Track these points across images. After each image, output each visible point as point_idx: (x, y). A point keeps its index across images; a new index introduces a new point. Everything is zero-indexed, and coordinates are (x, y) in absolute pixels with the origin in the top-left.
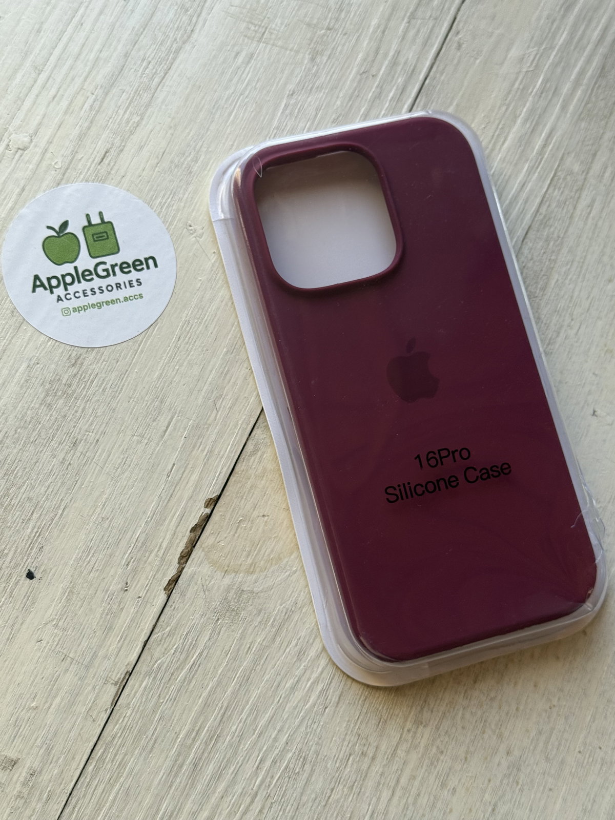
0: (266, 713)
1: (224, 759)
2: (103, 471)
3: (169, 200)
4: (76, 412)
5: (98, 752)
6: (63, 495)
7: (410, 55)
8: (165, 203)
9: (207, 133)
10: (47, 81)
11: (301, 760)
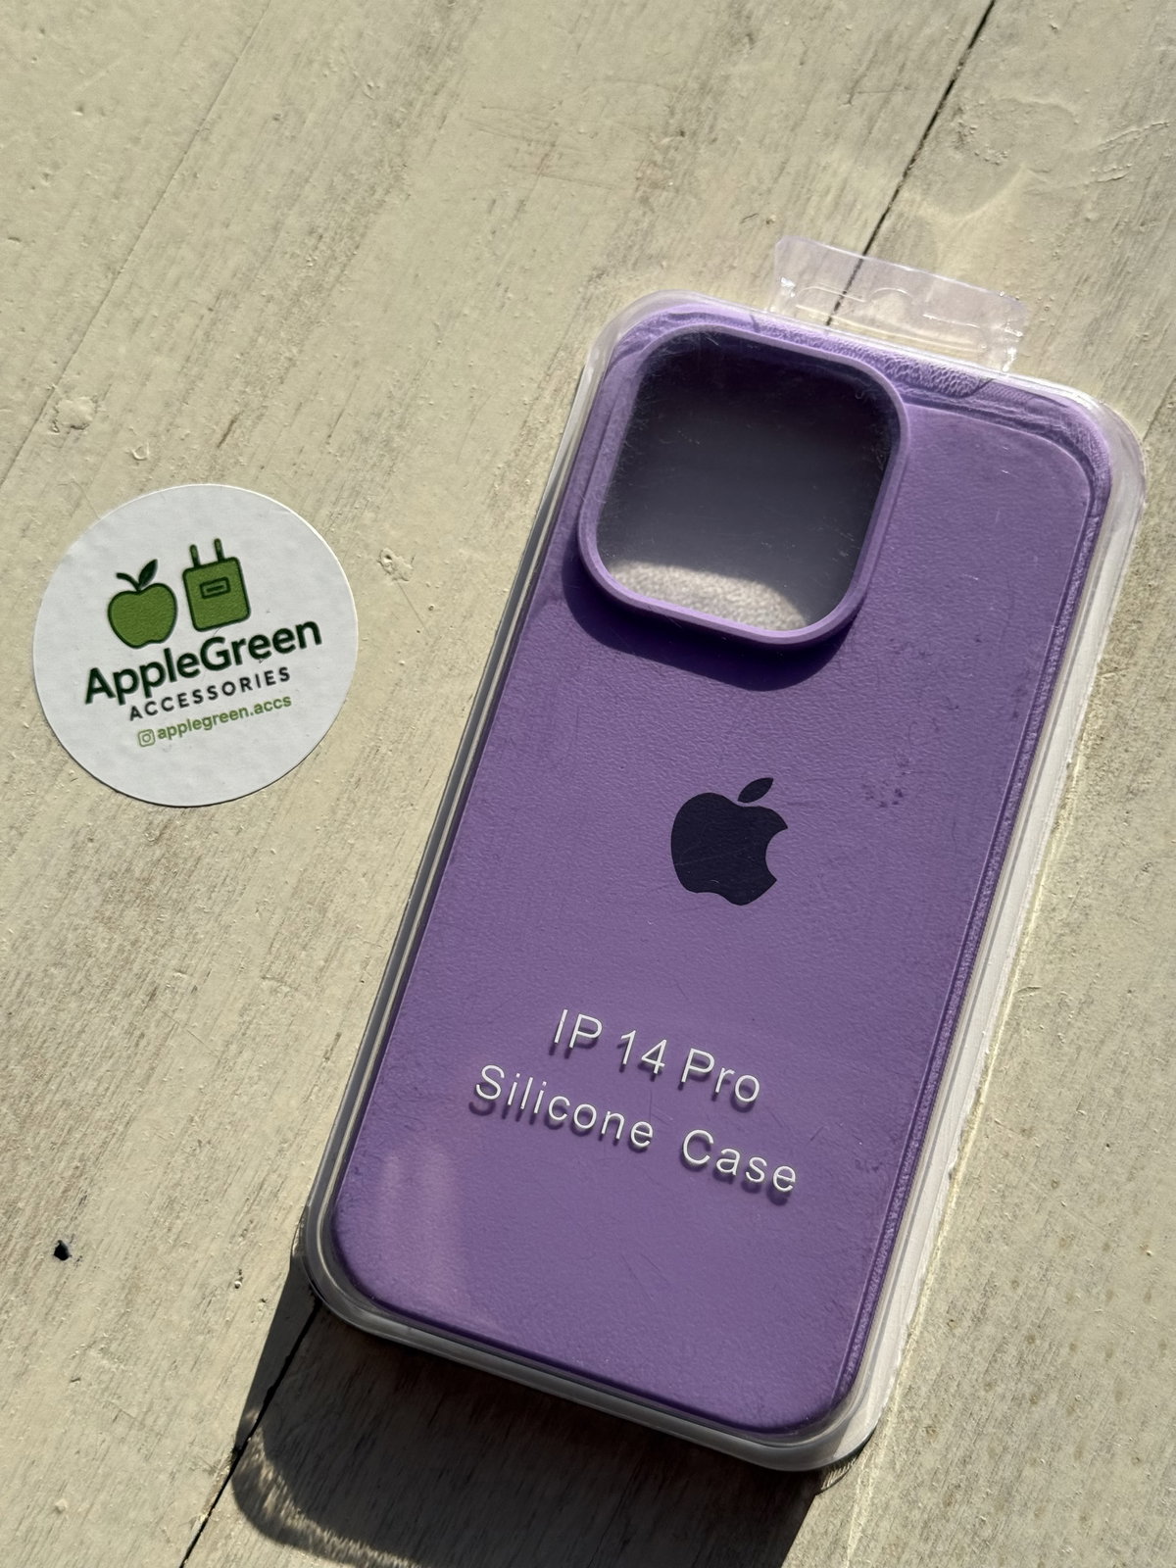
2: (204, 1049)
4: (158, 932)
6: (126, 1096)
8: (340, 514)
10: (128, 292)
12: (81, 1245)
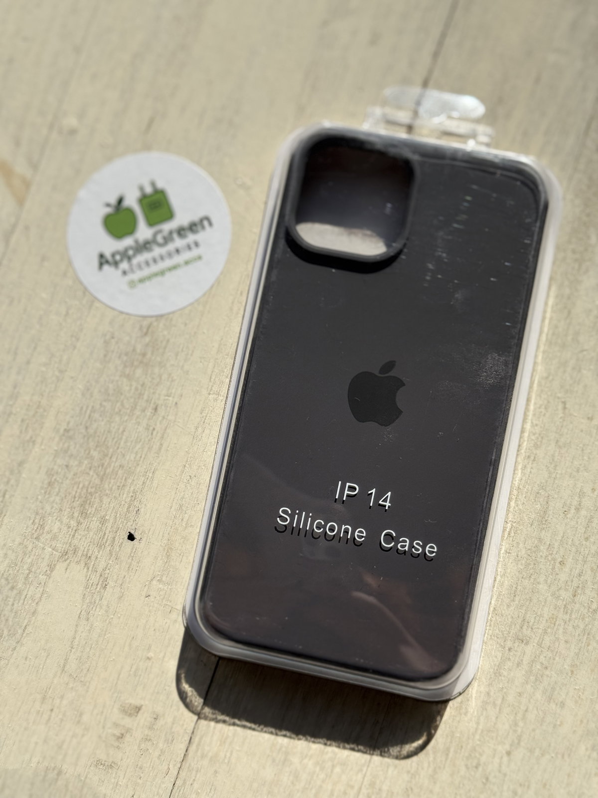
2: (185, 432)
6: (151, 459)
12: (140, 533)
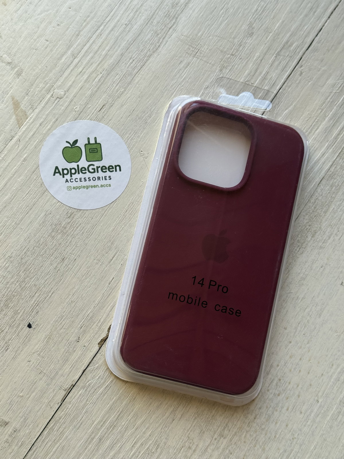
0: (141, 418)
1: (116, 438)
2: (76, 276)
3: (133, 136)
4: (67, 242)
5: (51, 425)
6: (53, 286)
7: (273, 75)
8: (130, 137)
9: (158, 102)
10: (78, 63)
11: (156, 446)
12: (35, 325)
